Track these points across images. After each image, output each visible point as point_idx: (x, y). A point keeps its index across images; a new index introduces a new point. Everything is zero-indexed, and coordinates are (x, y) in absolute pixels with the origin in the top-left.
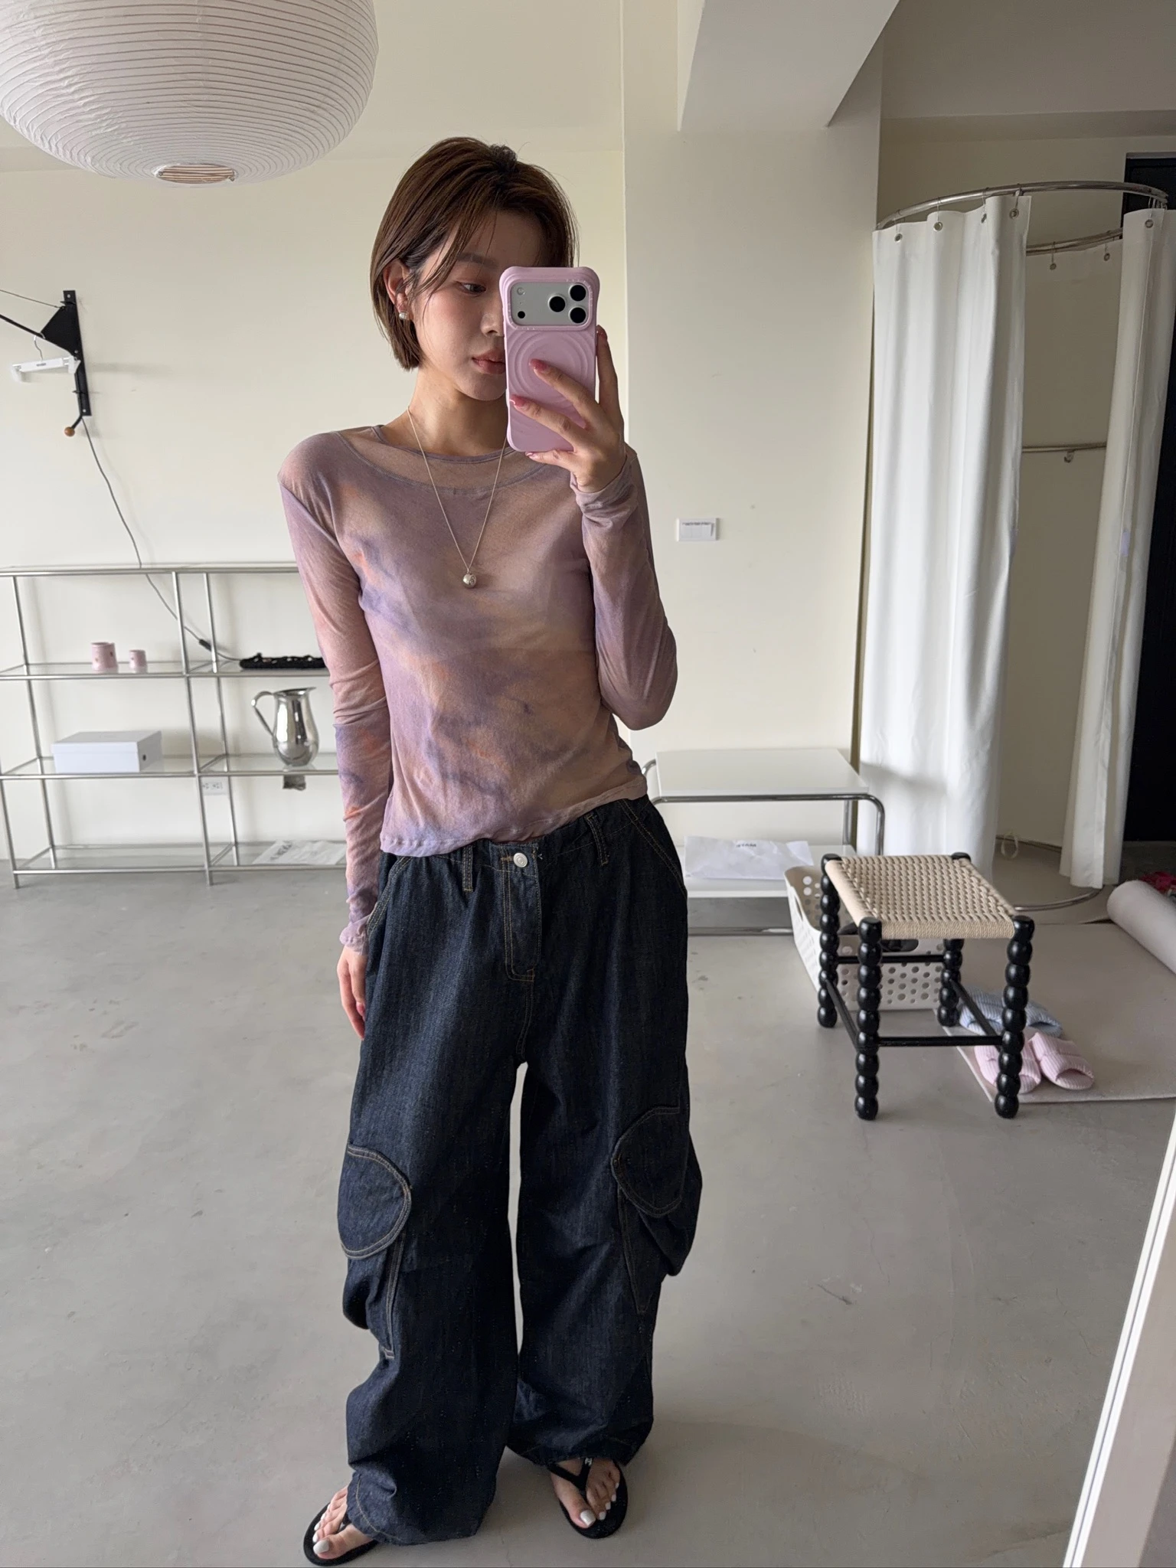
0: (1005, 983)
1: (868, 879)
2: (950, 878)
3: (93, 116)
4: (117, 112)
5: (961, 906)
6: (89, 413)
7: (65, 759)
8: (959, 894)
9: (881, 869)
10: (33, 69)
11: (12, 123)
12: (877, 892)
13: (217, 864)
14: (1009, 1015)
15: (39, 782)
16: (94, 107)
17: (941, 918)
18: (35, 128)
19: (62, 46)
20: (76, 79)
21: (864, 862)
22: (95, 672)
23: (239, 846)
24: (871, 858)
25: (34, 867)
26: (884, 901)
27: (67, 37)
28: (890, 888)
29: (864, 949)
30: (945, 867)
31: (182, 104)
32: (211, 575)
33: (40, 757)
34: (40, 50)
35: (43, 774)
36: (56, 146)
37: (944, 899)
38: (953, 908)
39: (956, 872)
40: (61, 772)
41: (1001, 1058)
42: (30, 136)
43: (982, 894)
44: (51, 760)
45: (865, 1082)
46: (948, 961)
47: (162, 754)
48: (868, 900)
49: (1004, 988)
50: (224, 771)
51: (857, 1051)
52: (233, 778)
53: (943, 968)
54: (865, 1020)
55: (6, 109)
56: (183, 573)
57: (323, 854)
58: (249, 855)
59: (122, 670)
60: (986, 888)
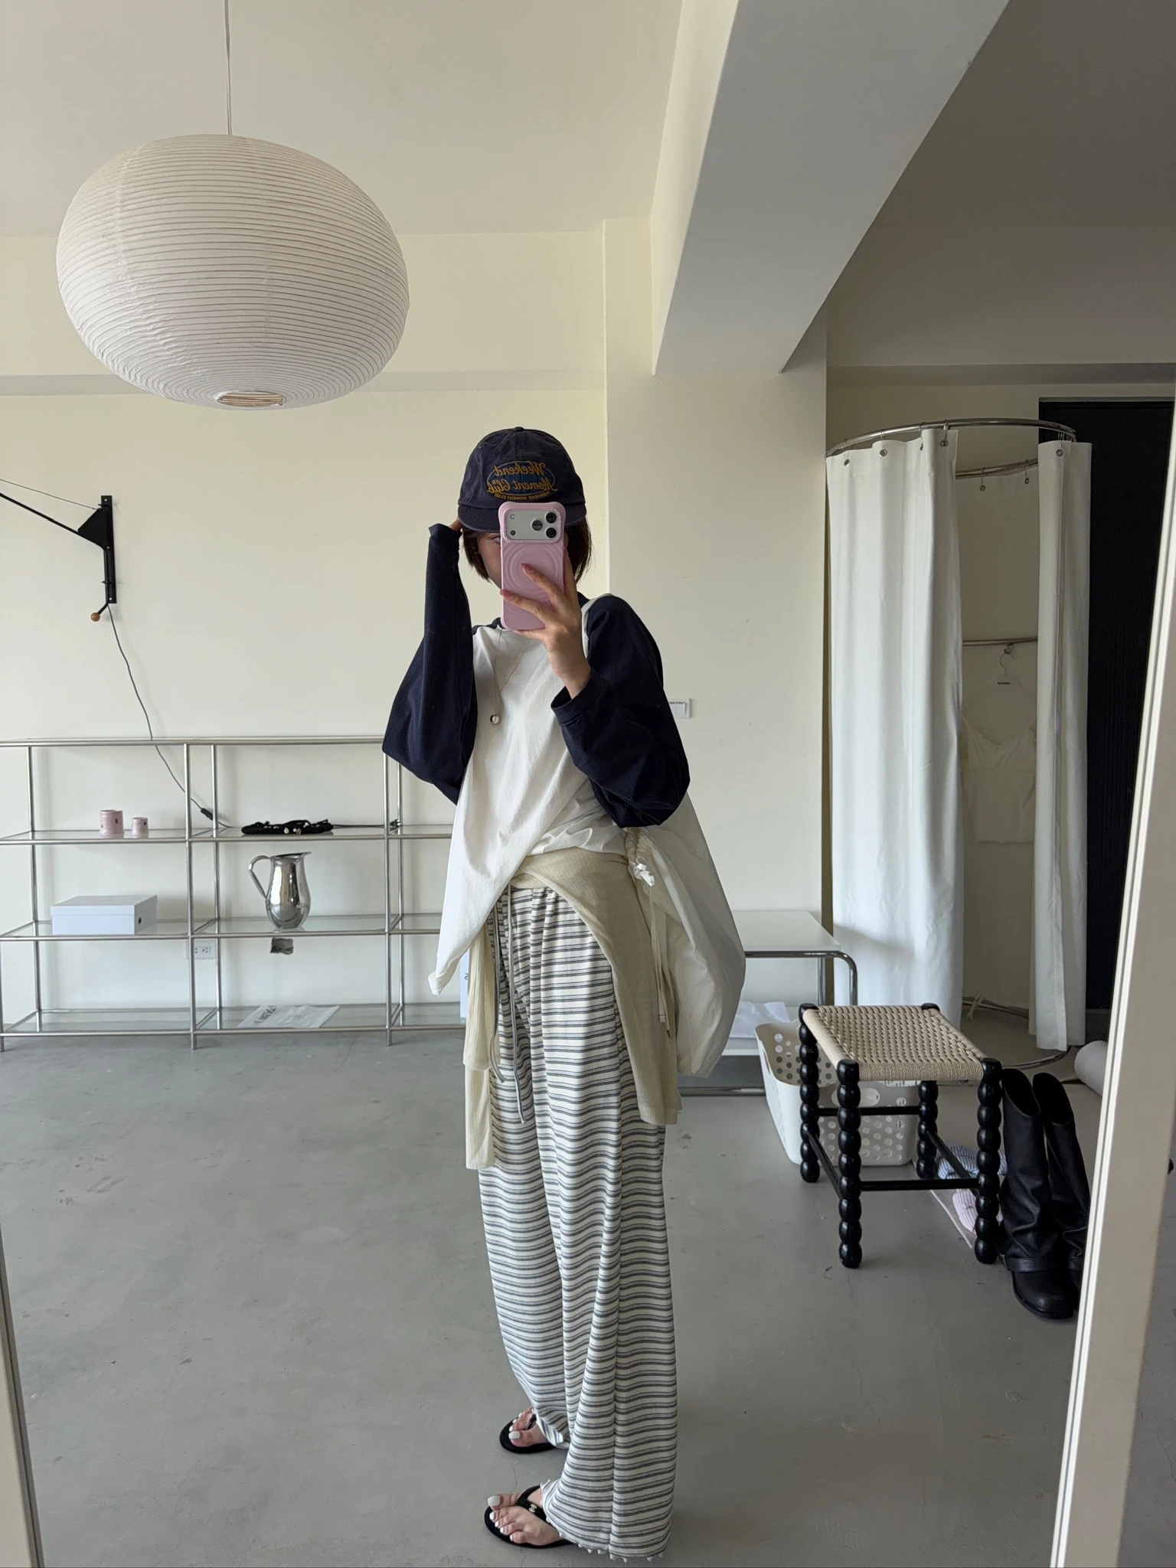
0: (979, 1126)
1: (844, 1027)
2: (921, 1028)
3: (169, 353)
4: (193, 350)
5: (932, 1051)
6: (114, 601)
7: (63, 921)
8: (930, 1042)
9: (856, 1018)
10: (125, 316)
11: (99, 356)
12: (852, 1039)
13: (201, 1029)
14: (983, 1158)
16: (174, 345)
17: (914, 1061)
18: (120, 361)
19: (152, 300)
20: (160, 325)
21: (839, 1010)
22: (100, 838)
23: (223, 1010)
24: (846, 1007)
25: (20, 1030)
26: (859, 1047)
27: (157, 293)
28: (864, 1035)
29: (843, 1091)
30: (915, 1017)
32: (218, 747)
33: (36, 921)
34: (132, 303)
35: (37, 936)
36: (135, 375)
37: (916, 1046)
38: (924, 1053)
39: (926, 1022)
40: (56, 934)
41: (978, 1203)
42: (114, 368)
43: (951, 1041)
44: (49, 923)
45: (848, 1229)
46: (923, 1114)
47: (158, 917)
48: (845, 1044)
49: (977, 1130)
50: (215, 934)
51: (839, 1197)
52: (222, 940)
53: (919, 1120)
54: (847, 1165)
55: (96, 346)
56: (193, 744)
57: (306, 1017)
58: (232, 1021)
59: (126, 837)
60: (954, 1035)
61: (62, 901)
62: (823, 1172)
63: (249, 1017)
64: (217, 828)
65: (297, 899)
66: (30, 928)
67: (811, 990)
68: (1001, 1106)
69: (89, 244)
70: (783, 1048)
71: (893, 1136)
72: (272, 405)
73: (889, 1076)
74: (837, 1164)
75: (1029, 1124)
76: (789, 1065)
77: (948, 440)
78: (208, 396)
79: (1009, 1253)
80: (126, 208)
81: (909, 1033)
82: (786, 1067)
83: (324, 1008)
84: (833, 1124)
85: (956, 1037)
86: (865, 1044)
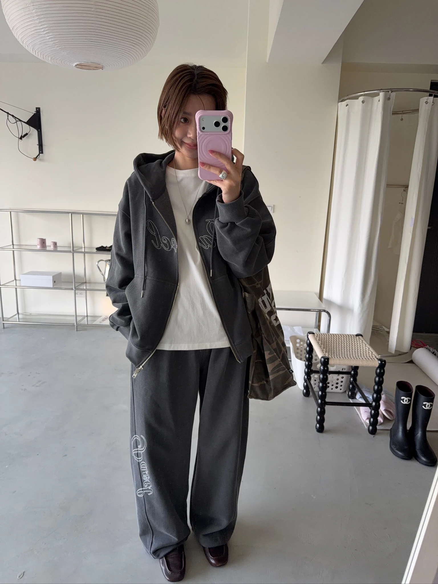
0: (374, 384)
1: (324, 342)
2: (355, 344)
3: (52, 43)
4: (61, 42)
5: (359, 354)
6: (42, 153)
7: (25, 281)
8: (358, 350)
9: (329, 338)
11: (22, 44)
12: (328, 347)
13: (79, 323)
14: (375, 396)
15: (15, 288)
16: (53, 39)
17: (351, 358)
18: (30, 46)
19: (42, 16)
20: (47, 29)
21: (323, 335)
22: (38, 249)
23: (88, 317)
24: (326, 334)
25: (10, 321)
26: (330, 351)
27: (44, 13)
28: (332, 346)
29: (322, 368)
30: (353, 339)
32: (84, 215)
33: (16, 280)
34: (34, 18)
35: (16, 286)
36: (38, 53)
37: (353, 351)
38: (356, 355)
39: (357, 341)
40: (23, 285)
41: (371, 412)
42: (28, 49)
43: (366, 350)
44: (20, 280)
45: (320, 418)
46: (352, 374)
47: (62, 281)
48: (324, 350)
49: (374, 385)
50: (84, 289)
51: (317, 406)
52: (87, 291)
53: (350, 377)
54: (321, 395)
55: (20, 39)
56: (74, 214)
58: (92, 321)
59: (48, 248)
60: (368, 348)
61: (25, 273)
62: (311, 394)
63: (98, 320)
64: (84, 247)
66: (13, 282)
70: (300, 345)
72: (99, 69)
77: (391, 97)
78: (71, 64)
81: (350, 346)
82: (300, 352)
85: (369, 349)
86: (332, 349)
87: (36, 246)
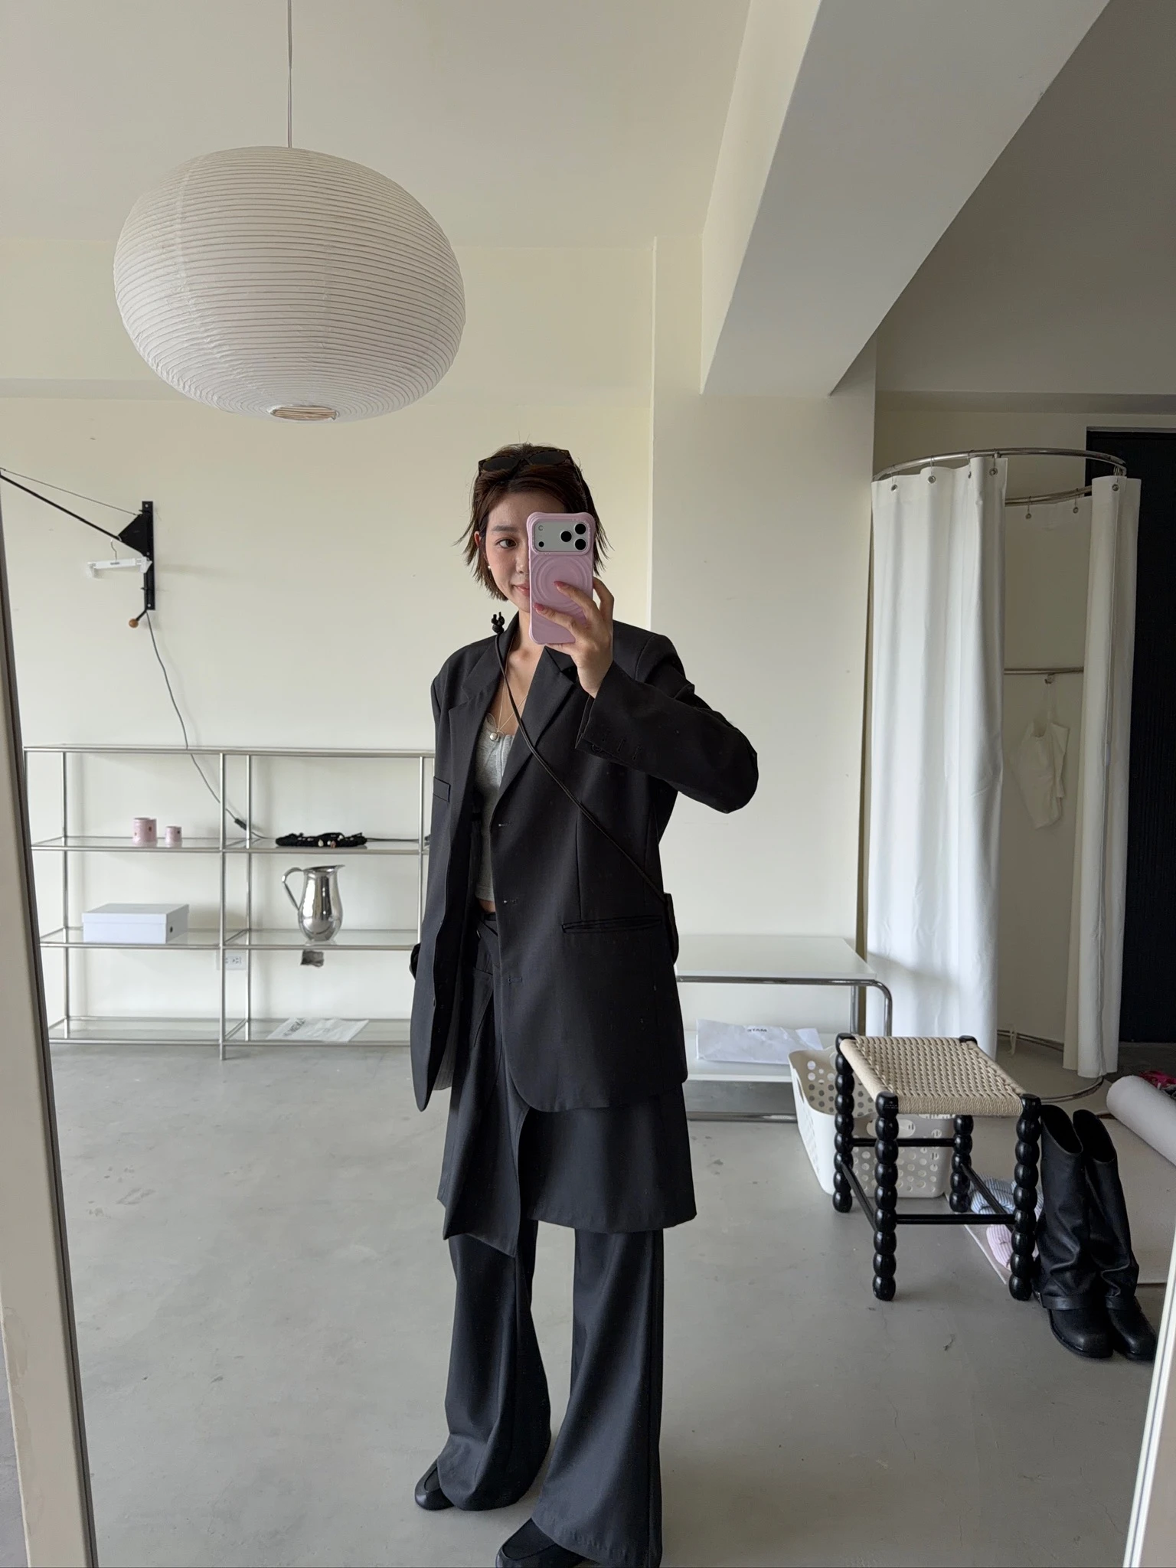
0: (1016, 1162)
1: (882, 1058)
2: (959, 1060)
3: (227, 365)
4: (249, 363)
6: (153, 608)
7: (92, 928)
8: (968, 1075)
9: (893, 1049)
10: (182, 328)
11: (154, 368)
12: (890, 1070)
13: (230, 1040)
14: (1020, 1194)
16: (229, 359)
17: (953, 1095)
18: (175, 372)
19: (210, 312)
20: (217, 338)
21: (877, 1042)
22: (135, 846)
23: (252, 1021)
24: (879, 1038)
26: (898, 1080)
28: (902, 1067)
29: (881, 1124)
30: (953, 1049)
31: (305, 360)
33: (67, 927)
34: (190, 315)
35: (69, 942)
36: (190, 387)
37: (955, 1079)
38: (963, 1087)
39: (964, 1054)
40: (86, 941)
41: (1013, 1238)
42: (168, 378)
43: (990, 1075)
44: (80, 929)
45: (882, 1261)
46: (958, 1146)
47: (190, 927)
48: (884, 1076)
49: (1014, 1165)
50: (245, 945)
51: (874, 1229)
52: (253, 952)
53: (953, 1152)
54: (883, 1197)
55: (152, 356)
56: (228, 754)
57: (335, 1031)
58: (261, 1032)
59: (159, 845)
60: (993, 1069)
61: (93, 908)
62: (855, 1202)
63: (279, 1029)
64: (250, 838)
65: (329, 912)
66: (60, 934)
67: (845, 1019)
68: (1039, 1142)
69: (150, 254)
70: (816, 1075)
71: (927, 1168)
72: (325, 420)
73: (928, 1109)
74: (873, 1195)
75: (1071, 1162)
76: (822, 1093)
77: (997, 468)
78: (261, 408)
79: (1045, 1290)
80: (187, 219)
81: (947, 1065)
82: (819, 1096)
83: (353, 1023)
84: (867, 1154)
85: (995, 1071)
86: (903, 1076)
87: (131, 838)
